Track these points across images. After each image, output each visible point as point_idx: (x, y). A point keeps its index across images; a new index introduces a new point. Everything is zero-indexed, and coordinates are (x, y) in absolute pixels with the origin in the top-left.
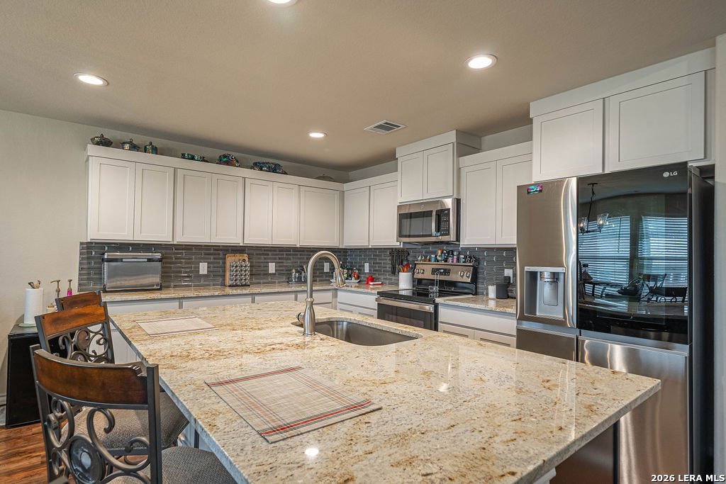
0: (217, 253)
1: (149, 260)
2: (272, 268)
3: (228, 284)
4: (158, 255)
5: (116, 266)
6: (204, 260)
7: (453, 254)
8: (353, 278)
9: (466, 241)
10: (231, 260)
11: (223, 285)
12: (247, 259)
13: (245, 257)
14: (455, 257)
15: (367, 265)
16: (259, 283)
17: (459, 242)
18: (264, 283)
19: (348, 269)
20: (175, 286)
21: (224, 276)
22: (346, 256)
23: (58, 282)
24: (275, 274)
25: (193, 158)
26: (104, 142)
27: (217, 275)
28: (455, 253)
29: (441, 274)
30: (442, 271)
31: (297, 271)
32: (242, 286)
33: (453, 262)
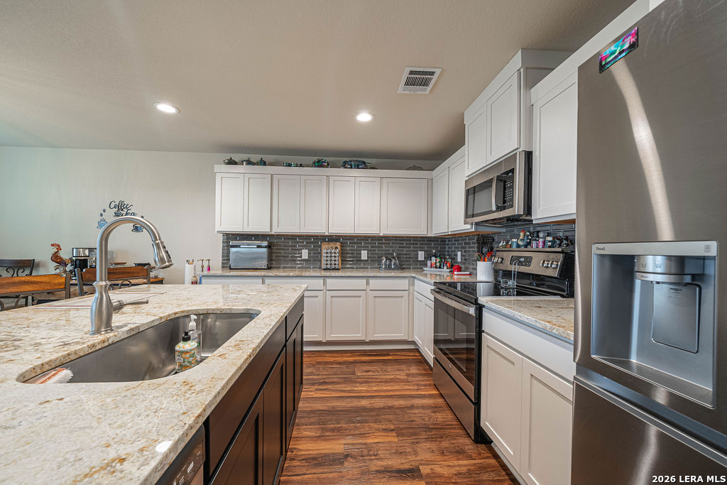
0: (315, 241)
1: (258, 247)
2: (364, 255)
3: (323, 268)
4: (265, 243)
5: (237, 252)
6: (305, 247)
7: (538, 236)
8: (445, 267)
9: (541, 213)
10: (325, 248)
11: (320, 268)
12: (339, 247)
13: (338, 245)
14: (541, 240)
15: (459, 253)
16: (353, 268)
17: (531, 216)
18: (357, 268)
19: (441, 258)
20: (284, 268)
21: (320, 261)
22: (445, 245)
23: (209, 260)
24: (367, 261)
25: (290, 165)
26: (231, 162)
27: (315, 260)
28: (541, 235)
29: (520, 263)
30: (522, 260)
31: (387, 258)
32: (333, 269)
33: (537, 247)
